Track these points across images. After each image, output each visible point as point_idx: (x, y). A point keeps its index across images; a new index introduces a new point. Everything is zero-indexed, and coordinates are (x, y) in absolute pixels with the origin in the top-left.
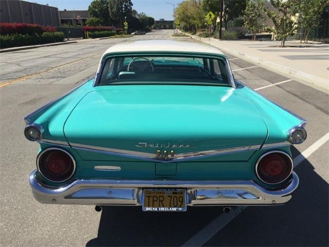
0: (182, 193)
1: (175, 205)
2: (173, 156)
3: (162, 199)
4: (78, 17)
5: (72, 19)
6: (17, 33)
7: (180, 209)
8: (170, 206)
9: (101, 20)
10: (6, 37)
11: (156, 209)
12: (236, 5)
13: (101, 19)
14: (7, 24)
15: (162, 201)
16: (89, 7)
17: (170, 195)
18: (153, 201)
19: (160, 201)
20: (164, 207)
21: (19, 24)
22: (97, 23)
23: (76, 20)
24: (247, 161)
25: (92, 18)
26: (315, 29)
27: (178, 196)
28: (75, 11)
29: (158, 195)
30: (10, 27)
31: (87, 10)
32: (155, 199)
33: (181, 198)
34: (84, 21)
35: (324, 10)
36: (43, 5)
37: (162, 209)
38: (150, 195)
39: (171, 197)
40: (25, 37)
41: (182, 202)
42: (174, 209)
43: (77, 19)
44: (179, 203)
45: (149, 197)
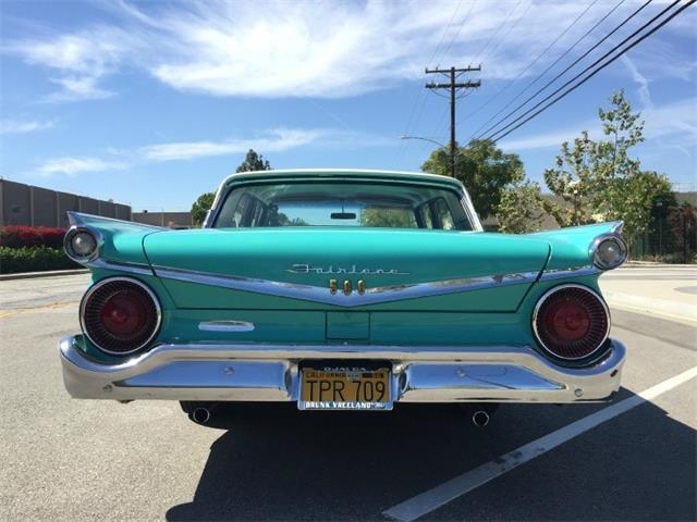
0: (382, 376)
1: (369, 397)
2: (361, 291)
3: (339, 386)
4: (170, 225)
6: (43, 246)
7: (379, 405)
8: (357, 400)
10: (21, 252)
11: (328, 405)
12: (481, 195)
14: (25, 229)
15: (339, 391)
16: (194, 206)
17: (358, 379)
18: (321, 390)
19: (335, 390)
20: (343, 400)
21: (49, 230)
24: (514, 312)
26: (642, 235)
27: (374, 380)
28: (165, 214)
29: (331, 379)
30: (31, 234)
32: (325, 386)
33: (380, 385)
35: (654, 202)
36: (102, 202)
37: (341, 405)
38: (315, 379)
39: (360, 382)
40: (59, 253)
41: (383, 392)
42: (366, 406)
44: (377, 395)
45: (312, 382)
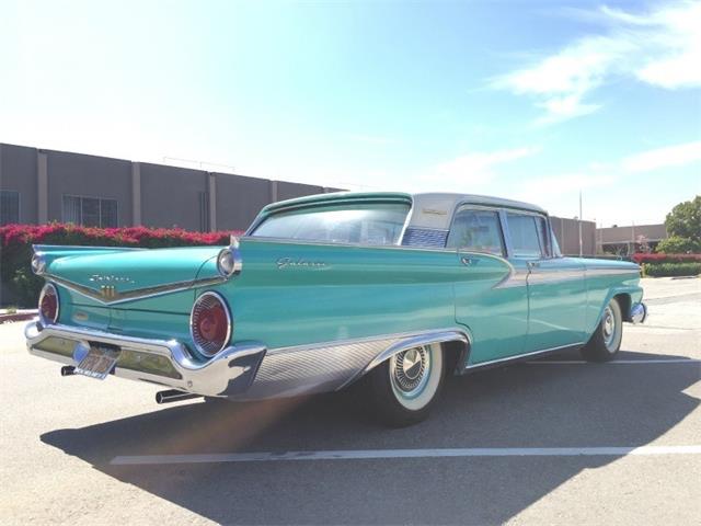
4: (641, 239)
5: (627, 242)
9: (695, 242)
13: (694, 239)
16: (668, 217)
22: (683, 249)
23: (637, 245)
25: (671, 239)
28: (635, 227)
31: (662, 223)
34: (653, 245)
43: (639, 242)
